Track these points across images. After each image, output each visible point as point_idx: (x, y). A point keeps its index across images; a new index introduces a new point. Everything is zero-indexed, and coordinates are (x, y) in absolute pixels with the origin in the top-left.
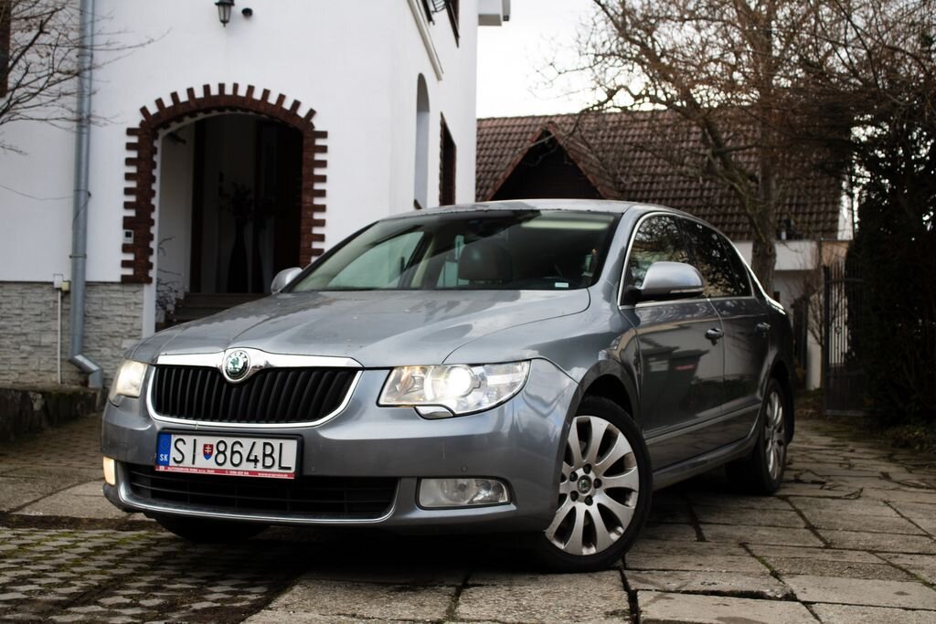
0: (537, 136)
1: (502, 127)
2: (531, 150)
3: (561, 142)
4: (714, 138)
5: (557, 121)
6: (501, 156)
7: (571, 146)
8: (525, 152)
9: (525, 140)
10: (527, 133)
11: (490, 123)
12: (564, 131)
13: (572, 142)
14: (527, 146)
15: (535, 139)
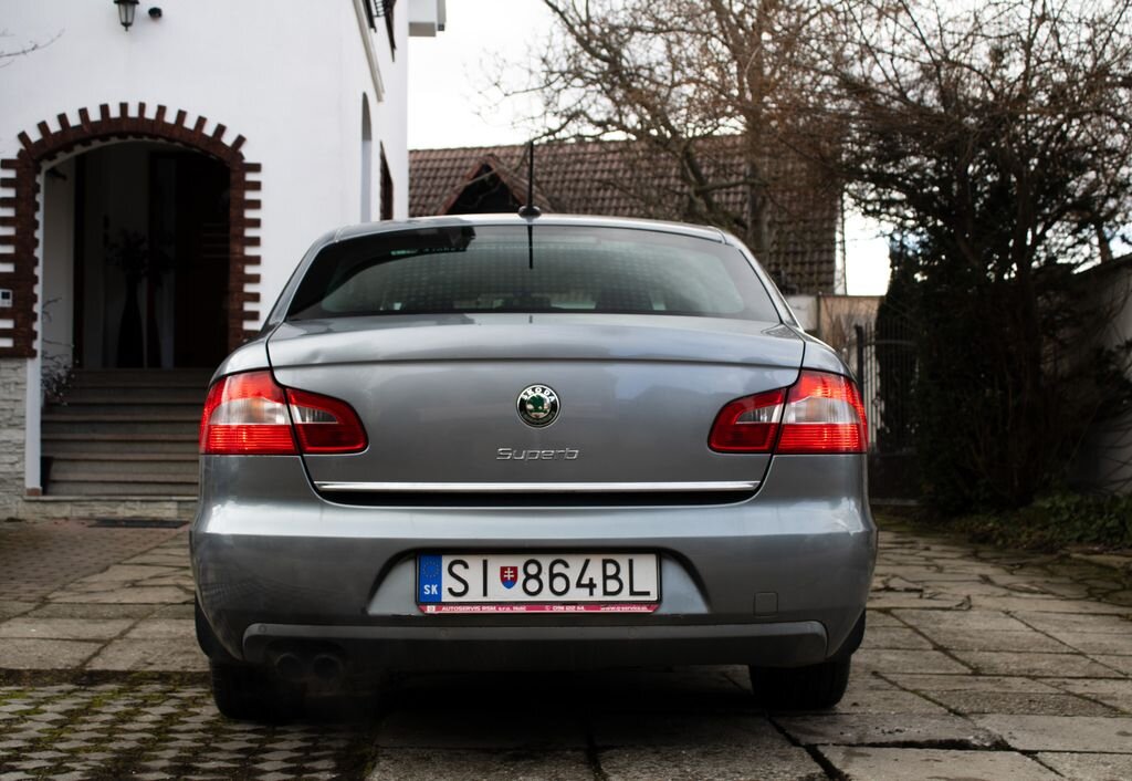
0: (475, 171)
1: (428, 161)
2: (467, 189)
3: (505, 179)
4: (697, 174)
5: (496, 152)
6: (428, 196)
7: (517, 183)
8: (460, 191)
9: (456, 177)
10: (460, 168)
11: (413, 157)
12: (507, 166)
13: (516, 179)
14: (460, 184)
15: (472, 176)
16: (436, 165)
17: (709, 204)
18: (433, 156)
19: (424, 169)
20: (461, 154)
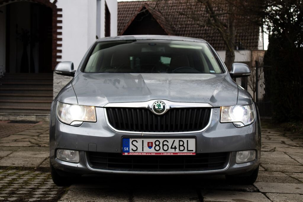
0: (141, 9)
1: (126, 5)
2: (138, 15)
3: (150, 12)
4: (211, 10)
5: (148, 3)
6: (126, 17)
7: (154, 13)
8: (136, 15)
9: (136, 11)
10: (136, 8)
11: (121, 4)
12: (151, 7)
13: (155, 12)
14: (137, 13)
15: (140, 10)
16: (129, 7)
17: (216, 20)
18: (128, 4)
19: (125, 8)
20: (137, 3)
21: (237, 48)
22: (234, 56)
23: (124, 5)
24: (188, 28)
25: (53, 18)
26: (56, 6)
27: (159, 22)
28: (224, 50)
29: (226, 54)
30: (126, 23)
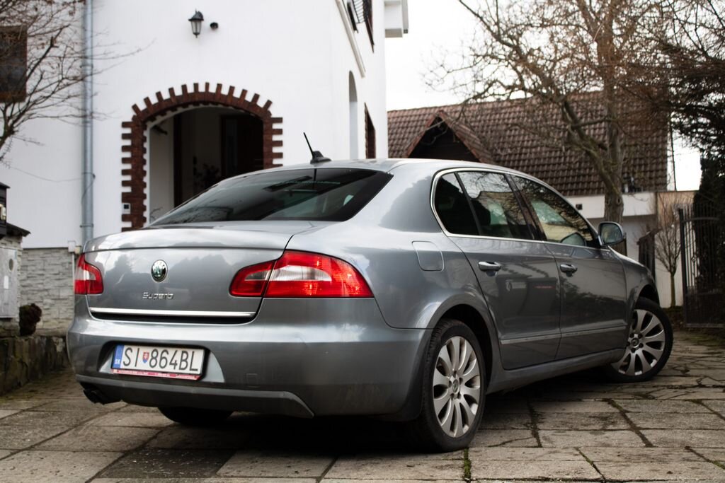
0: (432, 122)
1: (402, 117)
2: (427, 133)
3: (450, 126)
4: (572, 116)
5: (445, 110)
6: (403, 139)
7: (458, 128)
8: (423, 134)
9: (421, 126)
10: (422, 120)
11: (393, 115)
12: (452, 118)
13: (458, 125)
14: (423, 130)
15: (430, 124)
16: (408, 119)
17: (582, 136)
18: (406, 114)
19: (400, 122)
20: (423, 111)
21: (627, 190)
22: (622, 205)
23: (398, 117)
24: (526, 154)
25: (265, 136)
26: (270, 114)
27: (469, 145)
28: (599, 193)
29: (606, 202)
30: (403, 150)
